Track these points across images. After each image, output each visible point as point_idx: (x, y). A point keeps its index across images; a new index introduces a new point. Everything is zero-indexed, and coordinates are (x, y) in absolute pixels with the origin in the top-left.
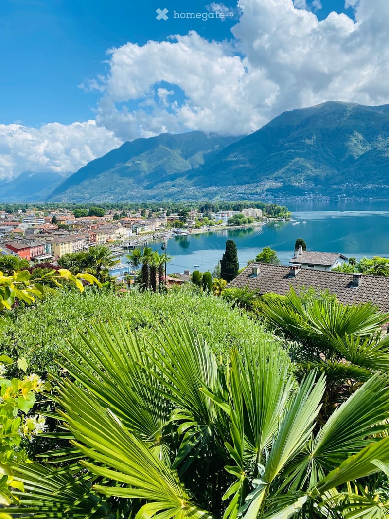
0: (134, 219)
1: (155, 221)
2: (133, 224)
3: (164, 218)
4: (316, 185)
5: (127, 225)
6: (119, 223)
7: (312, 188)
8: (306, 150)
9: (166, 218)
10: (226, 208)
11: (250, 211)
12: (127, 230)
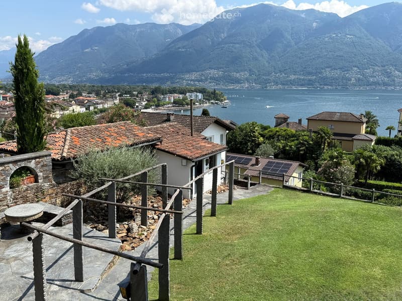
0: (87, 98)
1: (107, 100)
2: (87, 103)
3: (116, 98)
4: (250, 75)
5: (81, 104)
6: (73, 101)
7: (247, 78)
8: (243, 45)
9: (118, 98)
10: (173, 91)
11: (193, 95)
12: (81, 108)
